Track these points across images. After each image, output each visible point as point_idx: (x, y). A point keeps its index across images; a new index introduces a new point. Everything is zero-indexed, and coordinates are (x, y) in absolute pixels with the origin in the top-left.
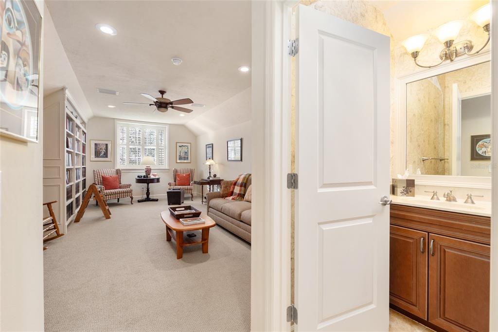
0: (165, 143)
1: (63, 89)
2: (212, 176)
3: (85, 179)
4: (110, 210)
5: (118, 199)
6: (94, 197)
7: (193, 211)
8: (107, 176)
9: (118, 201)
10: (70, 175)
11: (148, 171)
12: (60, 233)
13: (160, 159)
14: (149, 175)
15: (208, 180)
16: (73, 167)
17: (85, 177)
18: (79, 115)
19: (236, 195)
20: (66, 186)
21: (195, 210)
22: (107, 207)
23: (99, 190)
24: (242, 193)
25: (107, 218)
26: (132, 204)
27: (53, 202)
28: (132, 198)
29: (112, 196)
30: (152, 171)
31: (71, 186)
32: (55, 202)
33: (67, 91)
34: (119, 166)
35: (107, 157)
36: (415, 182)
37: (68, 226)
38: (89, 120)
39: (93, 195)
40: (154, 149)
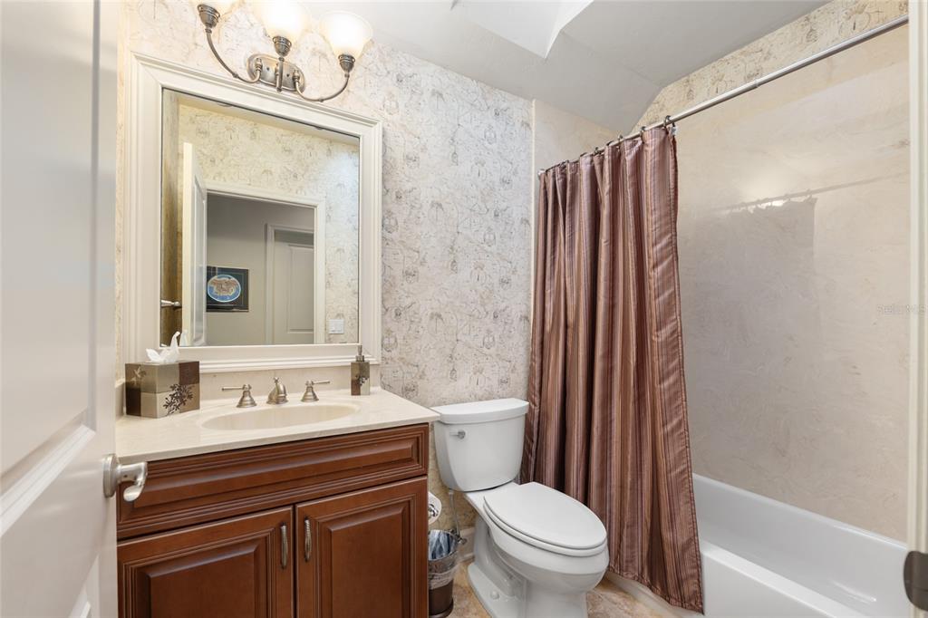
36: (200, 367)
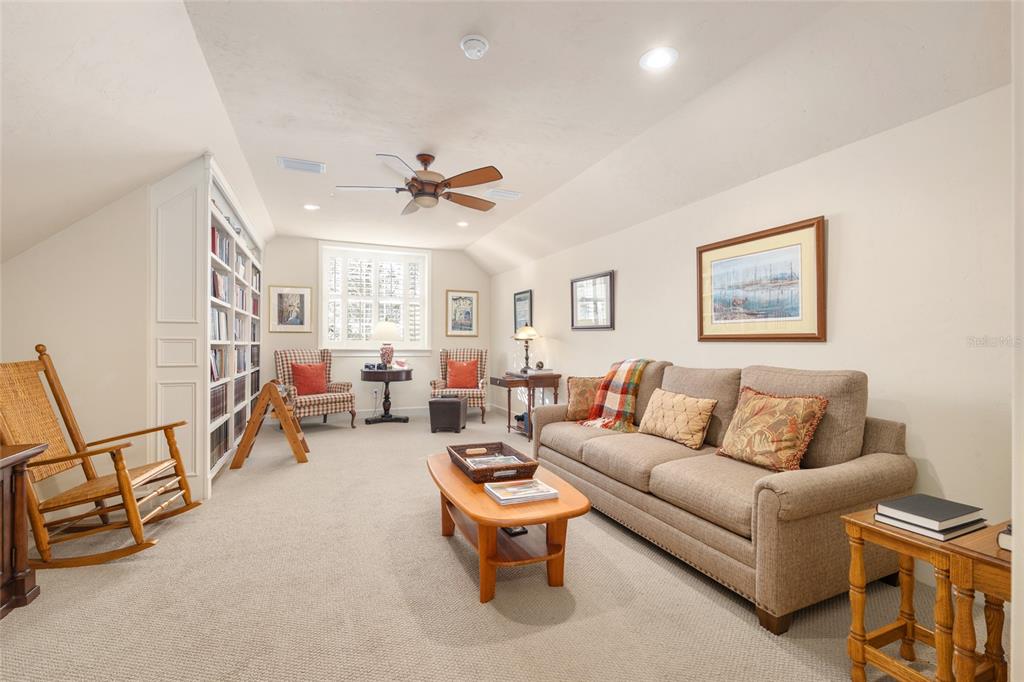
0: (423, 290)
1: (204, 156)
2: (533, 364)
3: (258, 371)
4: (306, 440)
5: (325, 416)
6: (273, 410)
7: (514, 461)
8: (303, 364)
9: (325, 421)
10: (221, 360)
11: (387, 354)
12: (193, 499)
13: (412, 327)
14: (389, 362)
15: (525, 375)
16: (229, 342)
17: (258, 365)
18: (245, 229)
19: (609, 414)
20: (211, 385)
21: (519, 456)
22: (301, 436)
23: (285, 394)
24: (629, 409)
25: (299, 462)
26: (353, 427)
27: (176, 425)
28: (353, 414)
29: (312, 410)
30: (395, 354)
31: (226, 384)
32: (183, 423)
33: (212, 162)
34: (327, 343)
35: (302, 323)
37: (214, 480)
38: (267, 243)
39: (271, 408)
40: (397, 307)
